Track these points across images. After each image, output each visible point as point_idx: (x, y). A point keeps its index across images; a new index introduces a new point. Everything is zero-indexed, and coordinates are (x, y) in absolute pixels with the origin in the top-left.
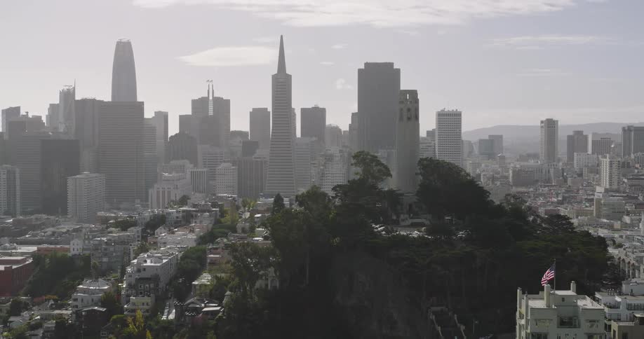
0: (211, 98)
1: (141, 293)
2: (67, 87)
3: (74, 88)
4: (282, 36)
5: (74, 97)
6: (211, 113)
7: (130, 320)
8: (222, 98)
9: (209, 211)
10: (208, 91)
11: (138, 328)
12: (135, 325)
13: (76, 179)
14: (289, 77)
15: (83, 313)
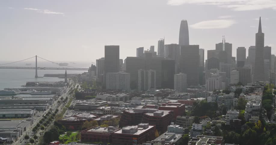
0: (224, 43)
1: (254, 115)
2: (161, 39)
3: (164, 40)
4: (260, 17)
5: (164, 43)
6: (224, 50)
7: (255, 124)
8: (229, 43)
9: (261, 88)
10: (223, 40)
11: (259, 126)
12: (258, 125)
13: (177, 75)
14: (263, 34)
15: (234, 121)
